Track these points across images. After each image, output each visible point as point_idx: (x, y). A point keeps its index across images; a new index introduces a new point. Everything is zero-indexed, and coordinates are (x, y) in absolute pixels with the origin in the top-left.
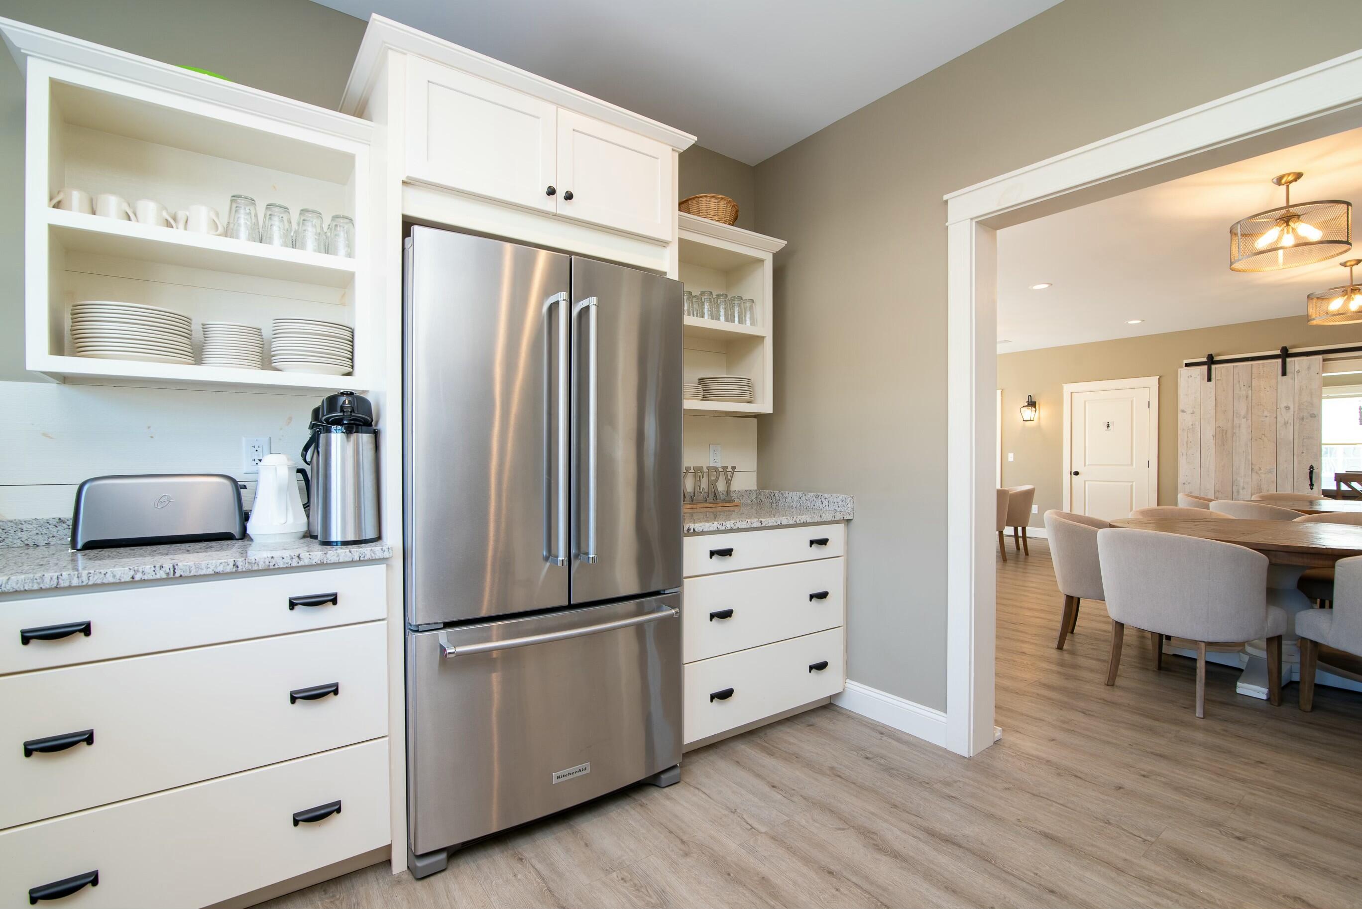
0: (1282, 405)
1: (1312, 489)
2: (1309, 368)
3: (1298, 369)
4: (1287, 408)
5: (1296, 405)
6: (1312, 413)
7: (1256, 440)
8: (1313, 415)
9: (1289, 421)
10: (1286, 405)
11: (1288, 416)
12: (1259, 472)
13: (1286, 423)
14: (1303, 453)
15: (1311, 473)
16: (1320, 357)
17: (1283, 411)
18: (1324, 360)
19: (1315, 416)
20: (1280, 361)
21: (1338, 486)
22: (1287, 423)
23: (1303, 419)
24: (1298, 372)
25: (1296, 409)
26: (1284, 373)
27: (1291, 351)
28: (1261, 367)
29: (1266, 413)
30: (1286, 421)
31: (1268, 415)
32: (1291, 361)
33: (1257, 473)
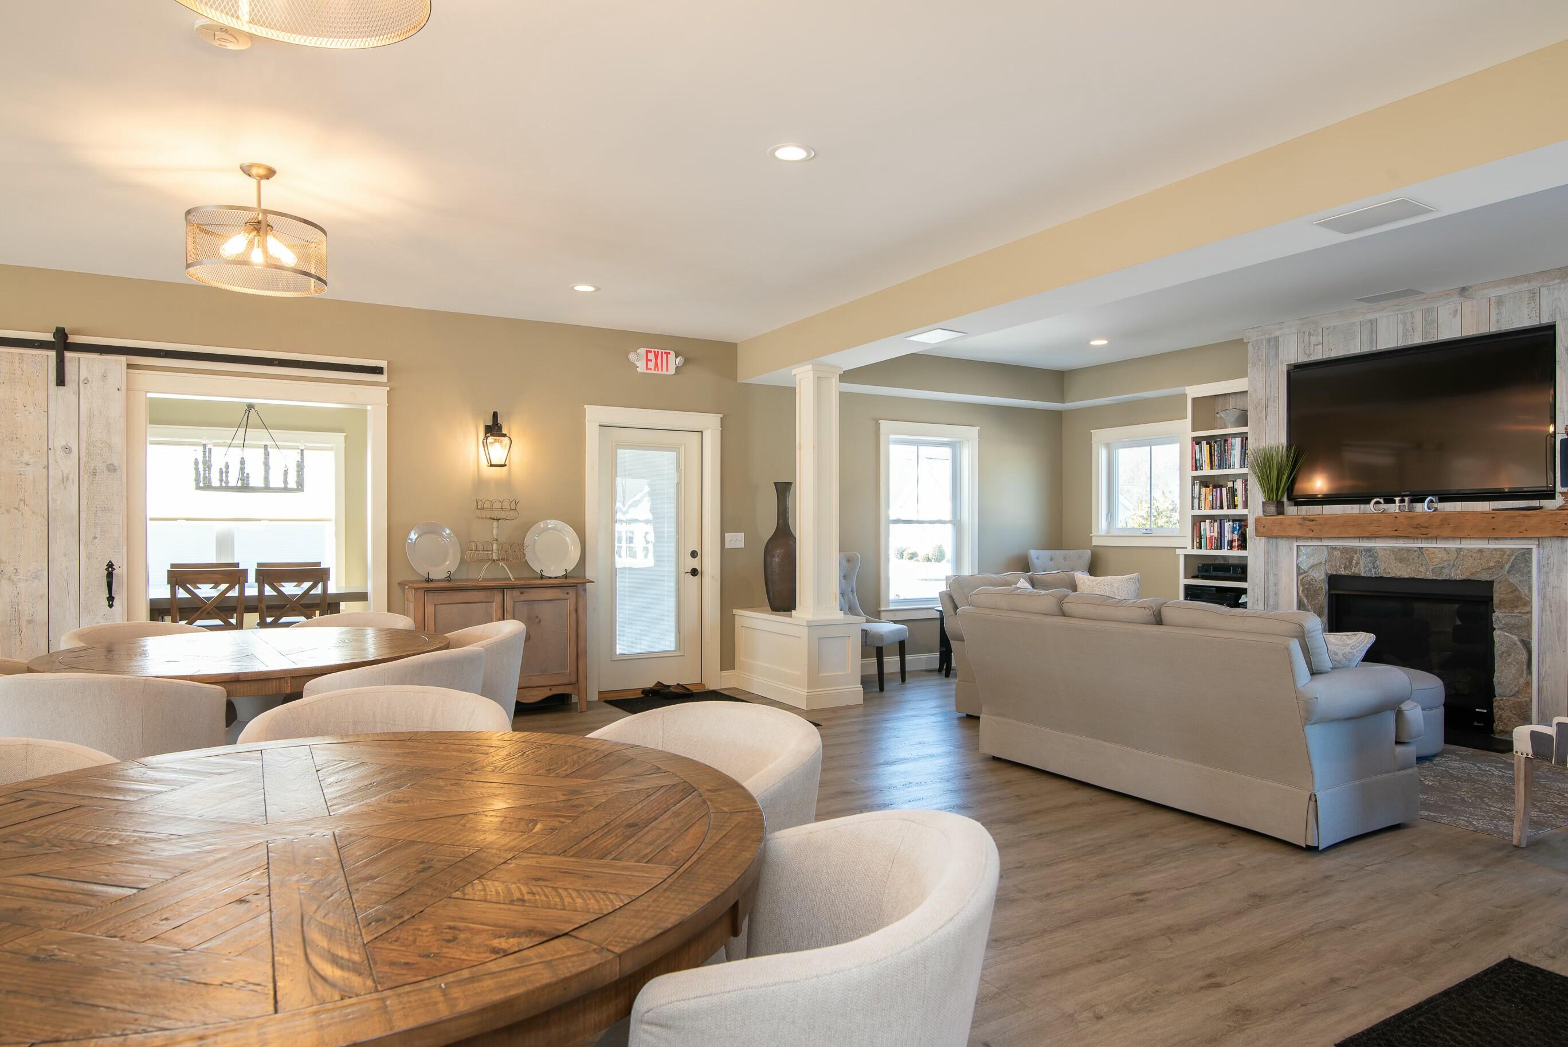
0: (58, 442)
1: (111, 606)
2: (104, 377)
3: (86, 376)
4: (67, 449)
5: (83, 446)
6: (109, 462)
7: (8, 511)
8: (112, 468)
9: (71, 477)
10: (64, 444)
11: (66, 465)
12: (15, 578)
13: (65, 480)
14: (95, 538)
15: (110, 575)
16: (123, 359)
17: (60, 453)
18: (130, 366)
19: (115, 470)
20: (52, 354)
21: (173, 592)
22: (68, 478)
23: (94, 474)
24: (86, 382)
25: (82, 454)
26: (61, 381)
27: (73, 339)
28: (16, 360)
29: (27, 457)
30: (65, 475)
31: (32, 461)
32: (72, 359)
33: (10, 579)
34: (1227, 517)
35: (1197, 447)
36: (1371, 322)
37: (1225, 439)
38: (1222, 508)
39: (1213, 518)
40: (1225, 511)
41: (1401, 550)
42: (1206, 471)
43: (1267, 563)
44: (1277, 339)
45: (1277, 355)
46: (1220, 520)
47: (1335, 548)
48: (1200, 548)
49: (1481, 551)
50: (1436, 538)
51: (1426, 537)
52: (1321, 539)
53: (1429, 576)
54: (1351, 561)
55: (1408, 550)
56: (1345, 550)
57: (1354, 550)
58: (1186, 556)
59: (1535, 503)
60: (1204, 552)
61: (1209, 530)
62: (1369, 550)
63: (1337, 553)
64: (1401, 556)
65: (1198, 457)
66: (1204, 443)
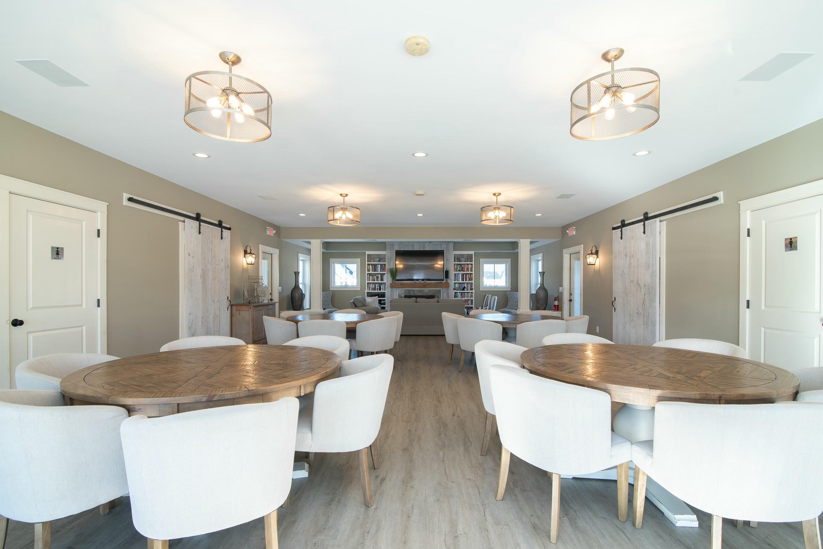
34: (377, 283)
35: (368, 266)
36: (413, 244)
37: (376, 265)
38: (375, 281)
39: (373, 283)
40: (376, 282)
41: (419, 290)
42: (371, 272)
43: (391, 293)
44: (393, 244)
45: (393, 248)
46: (375, 284)
47: (406, 290)
48: (369, 290)
49: (433, 290)
50: (427, 288)
51: (425, 287)
52: (403, 288)
53: (424, 295)
54: (410, 292)
55: (421, 290)
56: (408, 290)
57: (410, 290)
58: (367, 292)
59: (441, 281)
60: (370, 291)
61: (372, 286)
62: (413, 290)
63: (407, 291)
64: (419, 291)
65: (369, 268)
66: (370, 265)
